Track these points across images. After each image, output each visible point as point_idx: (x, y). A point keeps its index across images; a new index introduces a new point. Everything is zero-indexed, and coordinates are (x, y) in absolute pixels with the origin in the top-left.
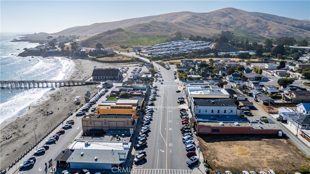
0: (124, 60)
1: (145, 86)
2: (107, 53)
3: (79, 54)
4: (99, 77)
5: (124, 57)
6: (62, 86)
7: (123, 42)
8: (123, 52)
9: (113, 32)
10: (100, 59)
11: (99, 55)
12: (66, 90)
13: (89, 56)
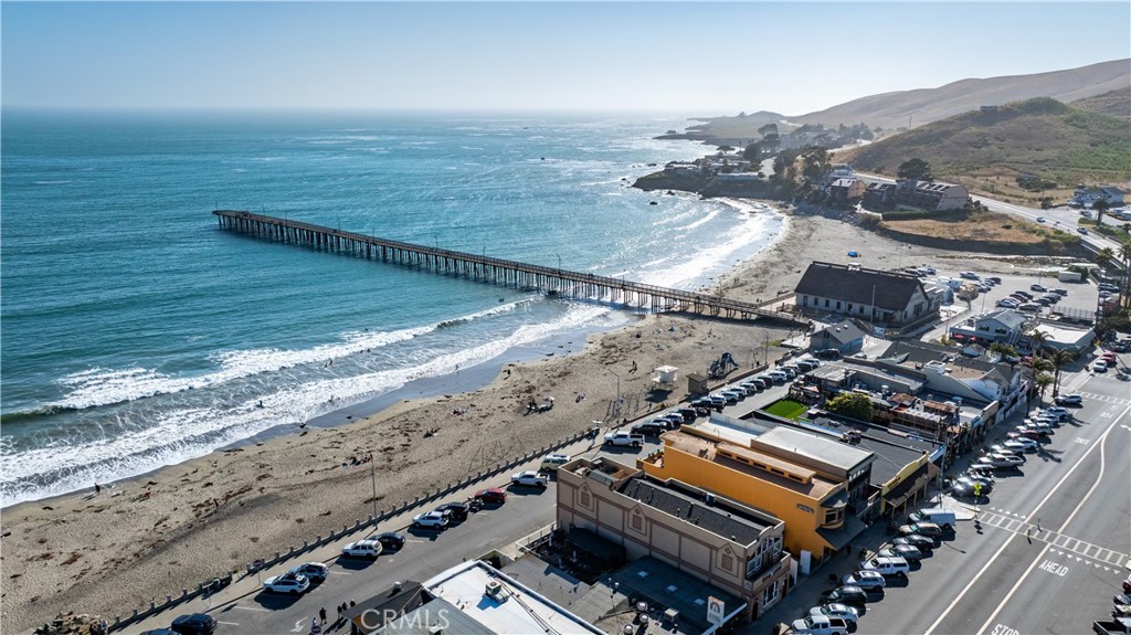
0: (1003, 239)
1: (992, 387)
2: (938, 201)
3: (825, 194)
4: (822, 301)
5: (1008, 227)
6: (674, 313)
7: (1042, 162)
8: (1021, 203)
9: (1009, 112)
10: (893, 225)
11: (901, 206)
12: (672, 330)
13: (859, 206)
